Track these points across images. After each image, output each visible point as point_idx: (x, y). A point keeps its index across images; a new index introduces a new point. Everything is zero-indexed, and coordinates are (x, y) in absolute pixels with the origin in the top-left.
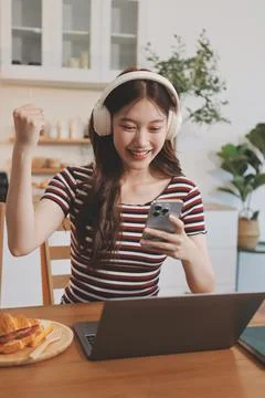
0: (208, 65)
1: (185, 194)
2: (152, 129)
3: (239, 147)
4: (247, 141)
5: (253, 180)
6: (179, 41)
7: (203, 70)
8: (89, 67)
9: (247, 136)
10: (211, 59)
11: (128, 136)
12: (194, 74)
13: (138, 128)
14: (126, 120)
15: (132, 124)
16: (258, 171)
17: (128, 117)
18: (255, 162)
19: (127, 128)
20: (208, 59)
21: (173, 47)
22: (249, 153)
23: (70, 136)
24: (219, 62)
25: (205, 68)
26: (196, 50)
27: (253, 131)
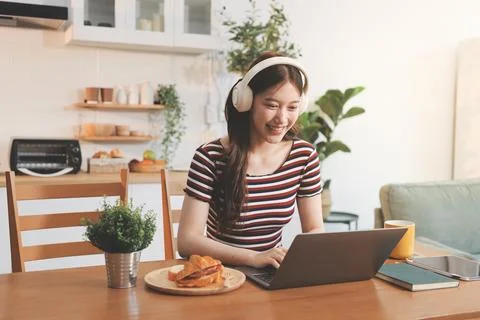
0: (281, 29)
1: (306, 158)
2: (291, 108)
3: (310, 114)
4: (317, 108)
5: (324, 149)
6: (254, 6)
7: (275, 35)
8: (162, 30)
9: (317, 103)
10: (284, 24)
11: (271, 113)
12: (266, 39)
13: (280, 107)
14: (270, 100)
15: (275, 103)
16: (328, 138)
17: (274, 97)
18: (326, 130)
19: (270, 106)
20: (280, 23)
21: (248, 11)
22: (320, 120)
23: (140, 102)
24: (291, 27)
25: (278, 33)
26: (270, 15)
27: (324, 97)
